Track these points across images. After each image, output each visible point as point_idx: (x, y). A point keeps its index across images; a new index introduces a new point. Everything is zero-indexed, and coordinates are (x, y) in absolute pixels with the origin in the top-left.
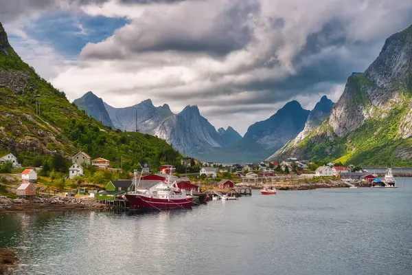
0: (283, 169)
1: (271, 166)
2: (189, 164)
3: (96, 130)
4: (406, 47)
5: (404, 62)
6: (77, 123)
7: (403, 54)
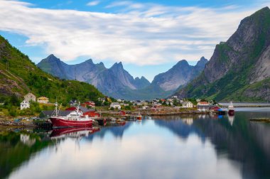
0: (168, 103)
1: (160, 102)
2: (104, 101)
3: (46, 79)
4: (252, 26)
5: (252, 35)
6: (33, 75)
7: (251, 30)
